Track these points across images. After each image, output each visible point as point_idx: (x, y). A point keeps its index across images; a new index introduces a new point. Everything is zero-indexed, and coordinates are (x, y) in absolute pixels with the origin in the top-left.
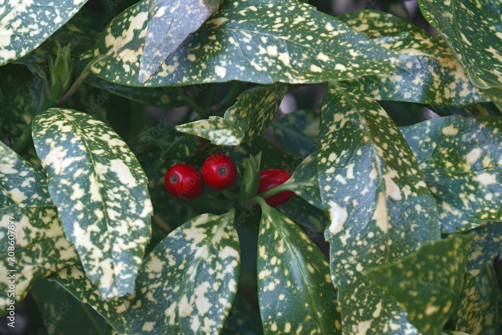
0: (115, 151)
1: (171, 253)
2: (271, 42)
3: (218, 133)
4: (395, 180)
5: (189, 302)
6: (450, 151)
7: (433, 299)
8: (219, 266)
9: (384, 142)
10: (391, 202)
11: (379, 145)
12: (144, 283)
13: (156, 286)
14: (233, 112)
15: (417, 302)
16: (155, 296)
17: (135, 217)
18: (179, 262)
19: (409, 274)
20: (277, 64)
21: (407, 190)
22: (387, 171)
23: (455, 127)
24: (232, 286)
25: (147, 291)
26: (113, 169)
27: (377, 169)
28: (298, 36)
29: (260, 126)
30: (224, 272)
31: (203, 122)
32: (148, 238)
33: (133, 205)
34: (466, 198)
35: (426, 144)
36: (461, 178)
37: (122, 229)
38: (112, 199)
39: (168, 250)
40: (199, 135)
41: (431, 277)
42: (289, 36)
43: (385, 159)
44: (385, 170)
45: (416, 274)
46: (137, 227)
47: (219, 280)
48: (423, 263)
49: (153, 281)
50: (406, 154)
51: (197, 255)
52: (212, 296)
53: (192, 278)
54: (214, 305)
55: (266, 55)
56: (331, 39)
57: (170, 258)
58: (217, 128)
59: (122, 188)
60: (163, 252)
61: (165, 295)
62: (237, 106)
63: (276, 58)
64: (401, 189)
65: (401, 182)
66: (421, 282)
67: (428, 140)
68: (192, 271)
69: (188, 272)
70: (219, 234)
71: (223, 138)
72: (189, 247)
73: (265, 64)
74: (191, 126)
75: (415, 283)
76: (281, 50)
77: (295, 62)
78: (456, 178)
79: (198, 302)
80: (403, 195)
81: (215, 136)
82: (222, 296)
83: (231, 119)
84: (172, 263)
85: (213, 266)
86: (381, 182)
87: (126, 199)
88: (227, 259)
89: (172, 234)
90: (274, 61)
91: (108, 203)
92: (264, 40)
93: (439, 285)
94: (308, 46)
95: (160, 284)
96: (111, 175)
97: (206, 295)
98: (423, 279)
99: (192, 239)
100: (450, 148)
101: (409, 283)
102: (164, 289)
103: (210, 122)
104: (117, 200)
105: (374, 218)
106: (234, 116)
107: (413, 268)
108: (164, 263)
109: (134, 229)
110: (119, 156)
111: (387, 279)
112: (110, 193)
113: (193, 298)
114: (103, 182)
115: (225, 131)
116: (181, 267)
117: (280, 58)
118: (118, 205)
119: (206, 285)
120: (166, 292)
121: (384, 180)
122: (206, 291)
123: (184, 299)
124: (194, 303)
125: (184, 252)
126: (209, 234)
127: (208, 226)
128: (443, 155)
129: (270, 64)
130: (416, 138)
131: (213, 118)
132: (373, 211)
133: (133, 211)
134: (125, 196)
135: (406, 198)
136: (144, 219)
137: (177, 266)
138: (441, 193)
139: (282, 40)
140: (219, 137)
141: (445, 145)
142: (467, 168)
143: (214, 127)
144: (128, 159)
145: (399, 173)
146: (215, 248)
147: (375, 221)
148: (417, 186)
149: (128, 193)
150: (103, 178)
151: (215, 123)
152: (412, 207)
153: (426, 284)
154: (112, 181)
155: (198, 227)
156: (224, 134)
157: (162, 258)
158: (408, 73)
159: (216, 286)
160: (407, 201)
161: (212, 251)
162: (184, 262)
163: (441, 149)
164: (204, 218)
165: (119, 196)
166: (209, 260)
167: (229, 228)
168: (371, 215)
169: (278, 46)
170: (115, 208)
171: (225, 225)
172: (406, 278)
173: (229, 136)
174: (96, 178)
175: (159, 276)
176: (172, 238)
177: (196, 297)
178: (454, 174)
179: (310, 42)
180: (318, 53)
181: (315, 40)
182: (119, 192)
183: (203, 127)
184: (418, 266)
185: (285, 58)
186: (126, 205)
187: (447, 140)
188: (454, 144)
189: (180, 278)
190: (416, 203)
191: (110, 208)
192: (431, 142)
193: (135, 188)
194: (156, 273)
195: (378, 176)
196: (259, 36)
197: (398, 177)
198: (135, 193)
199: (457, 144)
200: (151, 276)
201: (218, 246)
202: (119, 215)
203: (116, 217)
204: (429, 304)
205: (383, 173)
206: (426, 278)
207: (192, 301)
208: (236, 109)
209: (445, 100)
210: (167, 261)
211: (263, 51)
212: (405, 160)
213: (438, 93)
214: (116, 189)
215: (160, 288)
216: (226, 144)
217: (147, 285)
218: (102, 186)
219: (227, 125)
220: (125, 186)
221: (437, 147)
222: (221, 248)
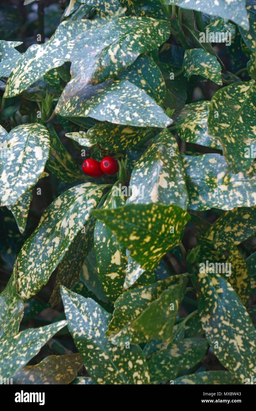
0: (41, 143)
1: (67, 197)
2: (115, 103)
3: (83, 140)
4: (166, 178)
5: (66, 221)
6: (211, 171)
7: (135, 232)
8: (85, 207)
9: (167, 159)
10: (160, 188)
11: (163, 160)
12: (52, 210)
13: (56, 212)
14: (92, 131)
15: (123, 232)
16: (54, 216)
17: (34, 173)
18: (68, 202)
19: (119, 217)
20: (111, 113)
21: (172, 184)
22: (162, 173)
23: (215, 160)
24: (87, 217)
25: (52, 214)
26: (34, 150)
27: (157, 172)
28: (129, 103)
29: (125, 145)
30: (86, 210)
31: (77, 133)
32: (34, 183)
33: (35, 168)
34: (211, 195)
35: (200, 165)
36: (211, 185)
37: (24, 177)
38: (27, 163)
39: (66, 196)
40: (74, 139)
41: (133, 221)
42: (125, 102)
43: (163, 167)
44: (161, 173)
45: (123, 218)
46: (32, 177)
47: (82, 213)
48: (128, 213)
49: (55, 210)
50: (179, 167)
51: (76, 200)
52: (76, 220)
53: (71, 211)
54: (76, 224)
55: (109, 109)
56: (144, 107)
57: (65, 199)
58: (83, 137)
59: (34, 160)
60: (64, 197)
61: (58, 216)
62: (94, 128)
63: (112, 111)
64: (168, 183)
65: (169, 180)
66: (127, 222)
67: (201, 164)
68: (72, 207)
69: (70, 207)
70: (92, 192)
71: (84, 142)
72: (75, 196)
73: (106, 112)
74: (71, 135)
75: (122, 222)
76: (117, 108)
77: (121, 114)
78: (209, 184)
79: (70, 221)
80: (169, 186)
81: (81, 141)
82: (81, 221)
83: (90, 134)
84: (66, 202)
85: (82, 206)
86: (158, 178)
87: (33, 164)
88: (89, 204)
89: (70, 189)
90: (111, 112)
91: (24, 165)
92: (112, 101)
93: (138, 226)
94: (131, 108)
95: (57, 211)
96: (32, 153)
97: (74, 219)
98: (128, 221)
99: (78, 193)
100: (211, 169)
101: (119, 221)
102: (58, 214)
103: (80, 134)
104: (29, 164)
105: (150, 195)
106: (92, 133)
107: (122, 214)
108: (62, 202)
109: (30, 178)
110: (42, 145)
111: (105, 217)
112: (28, 161)
113: (68, 219)
114: (27, 155)
115: (87, 139)
116: (68, 205)
117: (114, 111)
118: (29, 167)
119: (76, 214)
120: (59, 215)
121: (159, 177)
122: (75, 217)
123: (65, 219)
124: (68, 222)
125: (72, 198)
126: (87, 192)
127: (88, 188)
128: (206, 172)
129: (108, 113)
130: (196, 162)
131: (81, 132)
132: (151, 192)
133: (34, 170)
134: (34, 163)
135: (170, 187)
136: (36, 175)
137: (67, 204)
138: (199, 191)
139: (120, 103)
140: (83, 142)
141: (209, 168)
142: (216, 181)
143: (81, 136)
144: (45, 148)
145: (170, 175)
146: (87, 198)
147: (150, 197)
148: (179, 183)
149: (36, 162)
150: (27, 153)
151: (82, 135)
152: (173, 193)
153: (130, 224)
154: (31, 156)
155: (84, 188)
156: (85, 141)
157: (63, 200)
158: (203, 130)
159: (79, 216)
160: (171, 189)
161: (85, 199)
162: (70, 202)
163: (206, 169)
164: (88, 184)
165: (31, 163)
166: (81, 203)
167: (99, 191)
168: (149, 193)
169: (117, 105)
170: (27, 168)
171: (97, 189)
172: (116, 218)
173: (87, 142)
174: (24, 153)
175: (59, 207)
176: (69, 191)
177: (70, 219)
178: (208, 182)
179: (133, 107)
180: (134, 112)
181: (136, 106)
182: (32, 161)
183: (76, 136)
184: (125, 214)
185: (117, 111)
186: (32, 167)
187: (211, 165)
188: (213, 168)
189: (66, 209)
190: (176, 191)
191: (24, 167)
192: (202, 165)
193: (40, 161)
194: (58, 206)
195: (157, 175)
196: (111, 99)
197: (169, 177)
198: (39, 163)
199: (215, 168)
200: (56, 207)
201: (89, 198)
202: (27, 171)
203: (25, 172)
204: (132, 235)
205: (160, 174)
206: (130, 220)
207: (68, 221)
208: (94, 130)
209: (216, 145)
210: (64, 201)
211: (108, 106)
212: (177, 170)
213: (214, 142)
214: (31, 160)
215: (57, 213)
216: (85, 145)
217: (53, 211)
218: (25, 156)
219: (88, 137)
220: (36, 159)
221: (205, 168)
222: (90, 199)
